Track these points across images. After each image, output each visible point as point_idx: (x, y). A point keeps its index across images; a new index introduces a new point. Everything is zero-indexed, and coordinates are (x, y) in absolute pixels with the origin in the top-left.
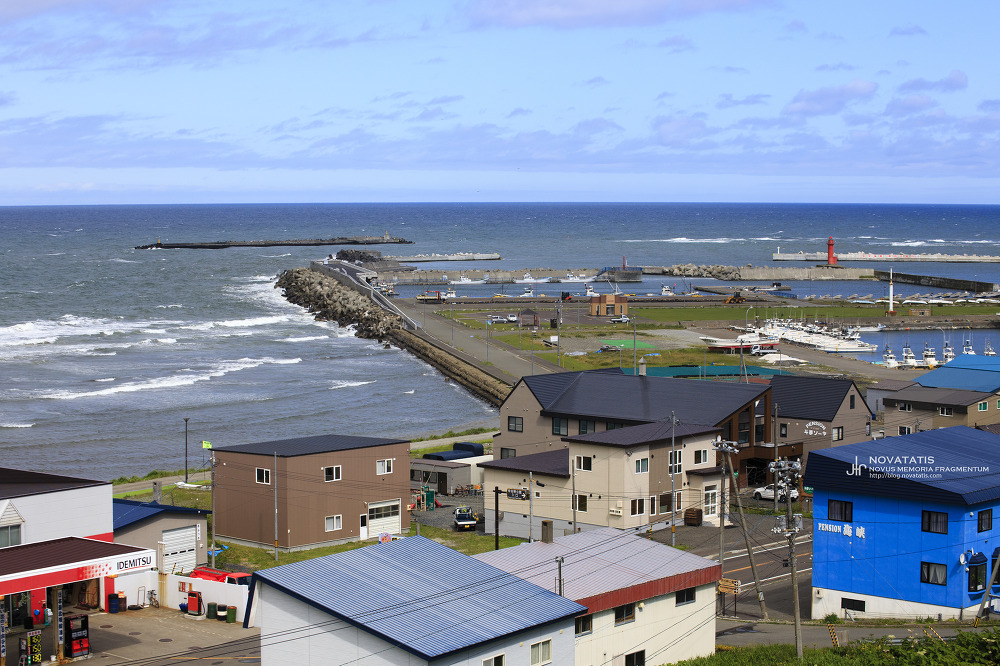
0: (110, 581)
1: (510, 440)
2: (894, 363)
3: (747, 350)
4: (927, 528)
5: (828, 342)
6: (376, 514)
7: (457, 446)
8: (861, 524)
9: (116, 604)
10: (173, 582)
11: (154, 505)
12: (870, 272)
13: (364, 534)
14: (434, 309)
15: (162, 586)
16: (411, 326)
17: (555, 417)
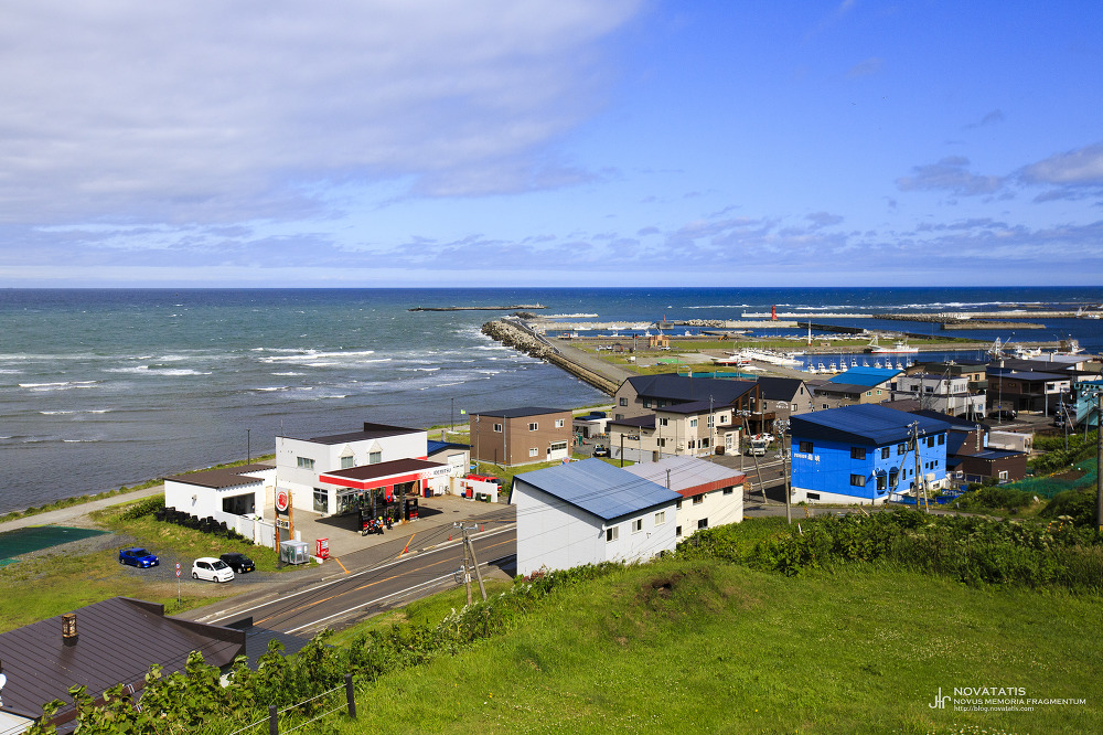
0: (425, 481)
1: (620, 410)
2: (814, 371)
3: (734, 364)
4: (853, 457)
5: (776, 360)
6: (555, 448)
7: (592, 413)
8: (817, 454)
9: (428, 493)
10: (458, 482)
11: (442, 442)
12: (795, 323)
13: (549, 458)
14: (568, 342)
15: (452, 484)
16: (557, 351)
17: (643, 399)
